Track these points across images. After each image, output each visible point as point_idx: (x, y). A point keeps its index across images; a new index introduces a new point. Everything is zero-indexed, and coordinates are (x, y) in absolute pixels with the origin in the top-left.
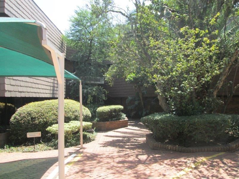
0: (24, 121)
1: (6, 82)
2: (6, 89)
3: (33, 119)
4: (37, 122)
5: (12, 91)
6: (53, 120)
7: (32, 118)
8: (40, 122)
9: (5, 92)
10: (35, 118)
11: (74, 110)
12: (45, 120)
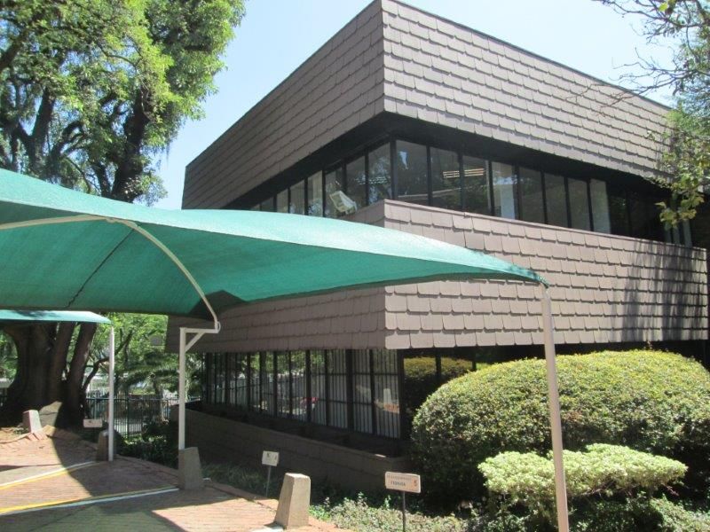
0: (436, 426)
1: (389, 306)
2: (389, 326)
3: (460, 422)
4: (468, 434)
5: (416, 332)
6: (521, 433)
7: (458, 420)
8: (476, 437)
9: (385, 336)
10: (467, 419)
11: (625, 397)
12: (494, 430)
